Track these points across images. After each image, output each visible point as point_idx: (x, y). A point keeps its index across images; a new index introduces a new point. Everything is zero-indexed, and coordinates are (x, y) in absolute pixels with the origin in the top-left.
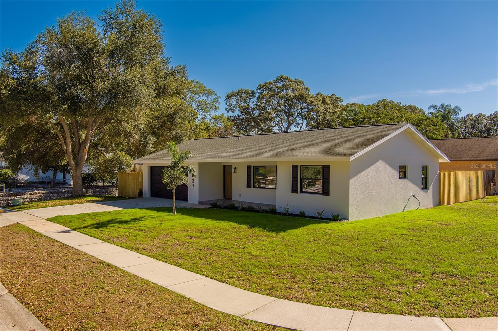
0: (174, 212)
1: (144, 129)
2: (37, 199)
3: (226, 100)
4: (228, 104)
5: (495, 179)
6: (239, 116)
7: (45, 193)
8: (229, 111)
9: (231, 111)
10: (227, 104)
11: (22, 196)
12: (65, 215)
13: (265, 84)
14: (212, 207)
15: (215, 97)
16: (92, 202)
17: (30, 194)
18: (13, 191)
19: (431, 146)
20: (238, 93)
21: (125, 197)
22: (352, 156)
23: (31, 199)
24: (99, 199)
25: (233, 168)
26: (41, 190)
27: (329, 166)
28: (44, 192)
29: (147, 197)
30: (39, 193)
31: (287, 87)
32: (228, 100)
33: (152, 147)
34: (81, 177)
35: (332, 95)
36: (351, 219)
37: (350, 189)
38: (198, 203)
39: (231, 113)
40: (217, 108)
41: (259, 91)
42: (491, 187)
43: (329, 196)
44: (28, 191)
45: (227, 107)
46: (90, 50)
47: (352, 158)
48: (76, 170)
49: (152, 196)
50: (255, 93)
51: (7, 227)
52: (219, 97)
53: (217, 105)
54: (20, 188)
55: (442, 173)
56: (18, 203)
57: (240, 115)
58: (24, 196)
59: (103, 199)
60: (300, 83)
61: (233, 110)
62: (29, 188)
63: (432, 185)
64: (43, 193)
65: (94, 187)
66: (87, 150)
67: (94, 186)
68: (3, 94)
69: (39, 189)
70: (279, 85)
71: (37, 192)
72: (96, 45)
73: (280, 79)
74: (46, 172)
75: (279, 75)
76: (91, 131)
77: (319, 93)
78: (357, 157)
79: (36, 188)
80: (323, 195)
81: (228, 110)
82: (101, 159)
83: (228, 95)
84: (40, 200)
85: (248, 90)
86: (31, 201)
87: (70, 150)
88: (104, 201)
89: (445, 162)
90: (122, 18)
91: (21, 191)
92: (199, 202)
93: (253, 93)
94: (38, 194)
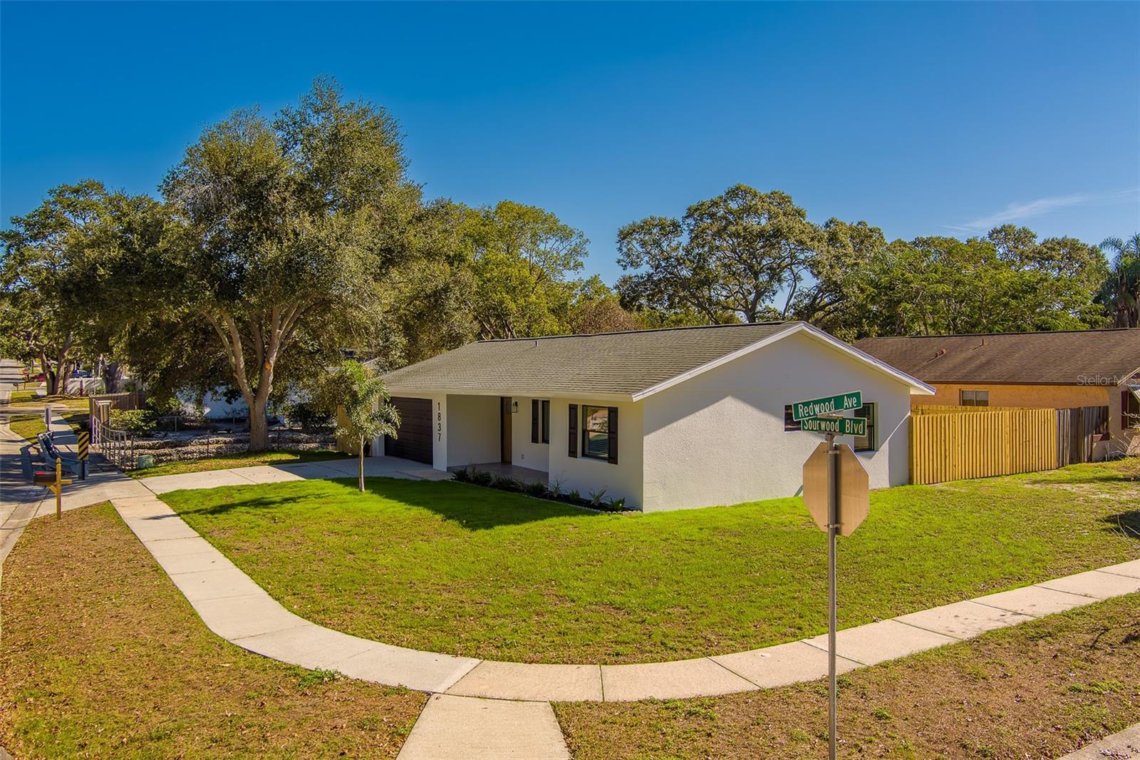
0: (361, 488)
1: (382, 322)
2: (213, 453)
3: (620, 241)
4: (625, 250)
5: (1107, 426)
6: (650, 276)
7: (230, 442)
8: (626, 266)
9: (632, 265)
10: (621, 250)
11: (186, 448)
12: (192, 488)
13: (701, 205)
14: (455, 479)
15: (578, 241)
16: (269, 465)
17: (200, 444)
18: (172, 437)
19: (874, 364)
20: (645, 227)
21: (347, 454)
22: (638, 392)
23: (203, 453)
24: (294, 458)
25: (513, 402)
26: (222, 435)
27: (617, 408)
28: (227, 439)
29: (378, 455)
30: (218, 442)
31: (748, 210)
32: (625, 241)
33: (400, 357)
34: (264, 416)
35: (860, 223)
36: (648, 508)
37: (644, 453)
38: (446, 470)
39: (632, 269)
40: (578, 265)
41: (690, 221)
42: (1092, 444)
43: (617, 463)
44: (199, 439)
45: (621, 258)
46: (261, 183)
47: (636, 398)
48: (254, 402)
49: (386, 454)
50: (680, 226)
51: (88, 507)
52: (587, 240)
53: (580, 259)
54: (188, 432)
55: (917, 419)
56: (144, 464)
57: (653, 274)
58: (189, 448)
59: (298, 458)
60: (784, 200)
61: (637, 263)
62: (199, 433)
63: (887, 441)
64: (225, 443)
65: (326, 430)
66: (273, 365)
67: (327, 428)
68: (99, 275)
69: (219, 434)
70: (733, 205)
71: (214, 439)
72: (273, 173)
73: (733, 193)
74: (233, 402)
75: (732, 185)
76: (278, 331)
77: (833, 218)
78: (651, 393)
79: (215, 432)
80: (609, 462)
81: (624, 264)
82: (322, 379)
83: (622, 232)
84: (219, 455)
85: (665, 219)
86: (204, 457)
87: (242, 366)
88: (300, 462)
89: (922, 394)
90: (316, 121)
91: (184, 437)
92: (447, 468)
93: (675, 226)
94: (216, 443)
